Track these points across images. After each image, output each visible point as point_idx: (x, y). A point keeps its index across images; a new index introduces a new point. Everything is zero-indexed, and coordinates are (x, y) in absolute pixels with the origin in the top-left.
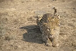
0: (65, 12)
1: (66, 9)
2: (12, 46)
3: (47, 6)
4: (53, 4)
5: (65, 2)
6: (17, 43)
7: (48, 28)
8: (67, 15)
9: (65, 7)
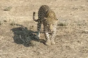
0: (84, 21)
1: (85, 17)
2: (35, 52)
3: (69, 14)
4: (75, 13)
5: (86, 10)
6: (39, 49)
7: (48, 23)
8: (86, 24)
9: (84, 16)
